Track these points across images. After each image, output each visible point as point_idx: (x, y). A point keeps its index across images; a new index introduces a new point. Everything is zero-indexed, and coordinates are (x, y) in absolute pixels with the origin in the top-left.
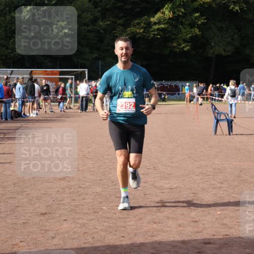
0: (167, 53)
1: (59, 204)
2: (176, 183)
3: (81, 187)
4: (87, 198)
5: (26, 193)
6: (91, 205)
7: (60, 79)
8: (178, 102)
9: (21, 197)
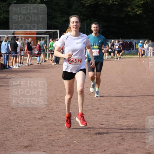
0: (123, 17)
1: (39, 139)
2: (132, 122)
3: (56, 125)
4: (61, 134)
5: (11, 130)
6: (65, 139)
7: (37, 38)
8: (132, 56)
9: (8, 133)
